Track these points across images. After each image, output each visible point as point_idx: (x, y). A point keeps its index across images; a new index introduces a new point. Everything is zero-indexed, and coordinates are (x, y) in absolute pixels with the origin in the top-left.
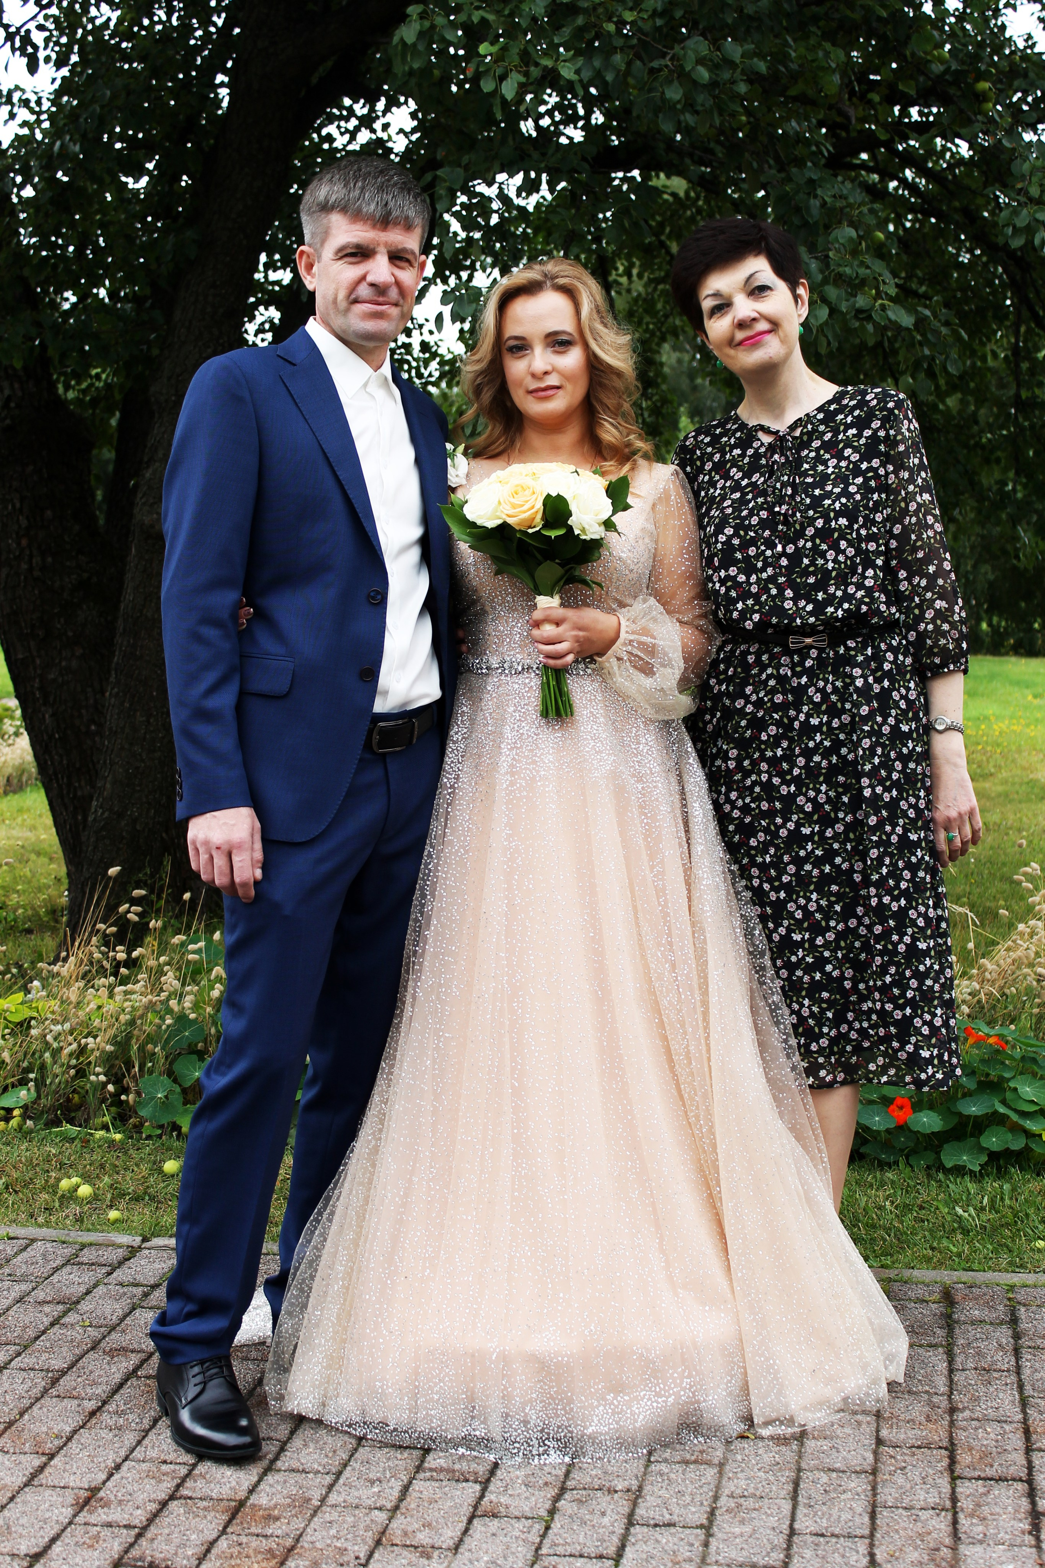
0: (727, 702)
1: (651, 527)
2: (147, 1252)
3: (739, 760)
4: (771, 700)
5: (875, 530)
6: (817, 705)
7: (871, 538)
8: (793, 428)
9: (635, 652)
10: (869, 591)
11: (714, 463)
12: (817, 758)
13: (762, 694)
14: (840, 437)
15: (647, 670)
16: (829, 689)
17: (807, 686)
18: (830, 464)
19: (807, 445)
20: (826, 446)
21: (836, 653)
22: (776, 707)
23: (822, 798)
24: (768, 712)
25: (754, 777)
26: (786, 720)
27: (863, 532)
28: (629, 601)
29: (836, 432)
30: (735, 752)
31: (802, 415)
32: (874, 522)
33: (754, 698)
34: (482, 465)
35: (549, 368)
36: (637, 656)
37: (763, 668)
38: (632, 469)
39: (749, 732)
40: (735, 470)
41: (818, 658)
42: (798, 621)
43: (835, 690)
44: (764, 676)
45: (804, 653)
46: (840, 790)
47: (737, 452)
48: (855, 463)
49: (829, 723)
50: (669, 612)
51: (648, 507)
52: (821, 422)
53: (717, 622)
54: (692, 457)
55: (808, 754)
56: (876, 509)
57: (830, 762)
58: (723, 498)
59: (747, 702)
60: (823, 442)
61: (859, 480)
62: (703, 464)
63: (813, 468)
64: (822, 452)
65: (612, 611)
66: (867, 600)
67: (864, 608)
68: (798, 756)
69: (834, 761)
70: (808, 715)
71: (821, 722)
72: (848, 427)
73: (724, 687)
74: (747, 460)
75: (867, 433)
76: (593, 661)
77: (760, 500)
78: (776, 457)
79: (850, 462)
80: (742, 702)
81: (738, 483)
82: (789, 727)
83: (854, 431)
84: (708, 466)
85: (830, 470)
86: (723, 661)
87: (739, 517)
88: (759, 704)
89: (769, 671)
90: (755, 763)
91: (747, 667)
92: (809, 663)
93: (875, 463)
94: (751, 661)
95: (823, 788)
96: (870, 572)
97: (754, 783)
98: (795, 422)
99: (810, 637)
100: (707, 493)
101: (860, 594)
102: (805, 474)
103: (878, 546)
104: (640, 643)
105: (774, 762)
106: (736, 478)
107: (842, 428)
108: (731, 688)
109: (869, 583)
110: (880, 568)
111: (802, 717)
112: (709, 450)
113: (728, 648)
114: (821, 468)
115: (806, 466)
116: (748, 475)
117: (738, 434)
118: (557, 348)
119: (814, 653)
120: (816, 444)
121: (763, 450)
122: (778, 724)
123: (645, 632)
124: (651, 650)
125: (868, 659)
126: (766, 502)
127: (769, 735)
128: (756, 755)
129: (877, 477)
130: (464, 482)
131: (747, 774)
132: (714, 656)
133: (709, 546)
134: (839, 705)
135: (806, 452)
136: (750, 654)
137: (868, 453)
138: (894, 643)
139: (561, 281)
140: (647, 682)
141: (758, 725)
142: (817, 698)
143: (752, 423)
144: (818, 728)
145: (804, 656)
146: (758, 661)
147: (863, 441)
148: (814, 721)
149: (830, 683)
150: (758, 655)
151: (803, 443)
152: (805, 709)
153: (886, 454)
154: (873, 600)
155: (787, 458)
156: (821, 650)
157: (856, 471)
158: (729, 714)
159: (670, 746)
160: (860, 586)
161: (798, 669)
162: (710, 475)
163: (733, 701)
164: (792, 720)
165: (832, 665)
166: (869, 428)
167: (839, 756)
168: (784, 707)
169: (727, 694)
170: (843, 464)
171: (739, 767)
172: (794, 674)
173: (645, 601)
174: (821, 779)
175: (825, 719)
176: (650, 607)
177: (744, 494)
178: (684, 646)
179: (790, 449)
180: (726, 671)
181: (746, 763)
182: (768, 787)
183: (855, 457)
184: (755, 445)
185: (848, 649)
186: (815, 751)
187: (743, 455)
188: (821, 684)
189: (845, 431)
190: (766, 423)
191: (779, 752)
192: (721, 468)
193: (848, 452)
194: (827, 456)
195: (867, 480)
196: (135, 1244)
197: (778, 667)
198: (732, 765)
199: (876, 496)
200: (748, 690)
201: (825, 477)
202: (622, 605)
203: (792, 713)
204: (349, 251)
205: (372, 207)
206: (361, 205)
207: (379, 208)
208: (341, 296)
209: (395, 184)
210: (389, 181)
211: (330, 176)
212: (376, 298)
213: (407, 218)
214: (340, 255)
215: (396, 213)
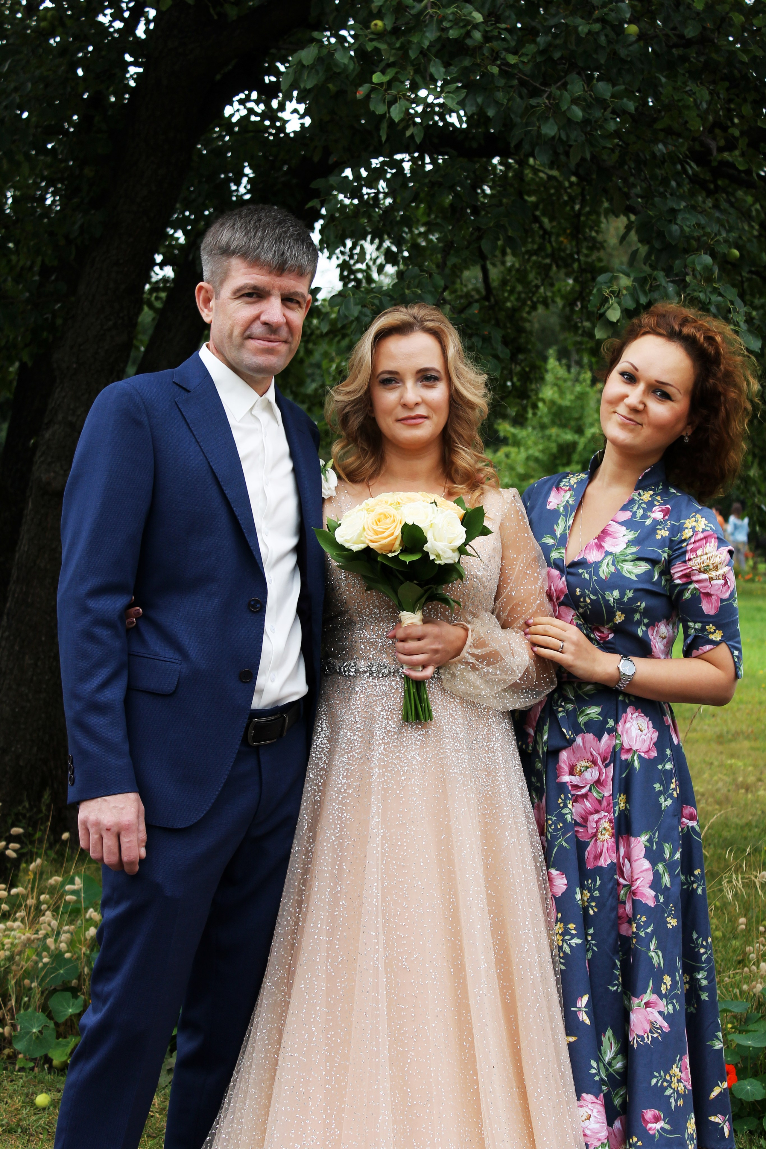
35: (419, 400)
118: (426, 383)
139: (430, 324)
204: (247, 291)
205: (270, 255)
206: (259, 253)
207: (276, 257)
208: (237, 332)
209: (291, 236)
210: (285, 232)
211: (231, 222)
212: (268, 336)
213: (300, 267)
214: (238, 294)
215: (291, 262)
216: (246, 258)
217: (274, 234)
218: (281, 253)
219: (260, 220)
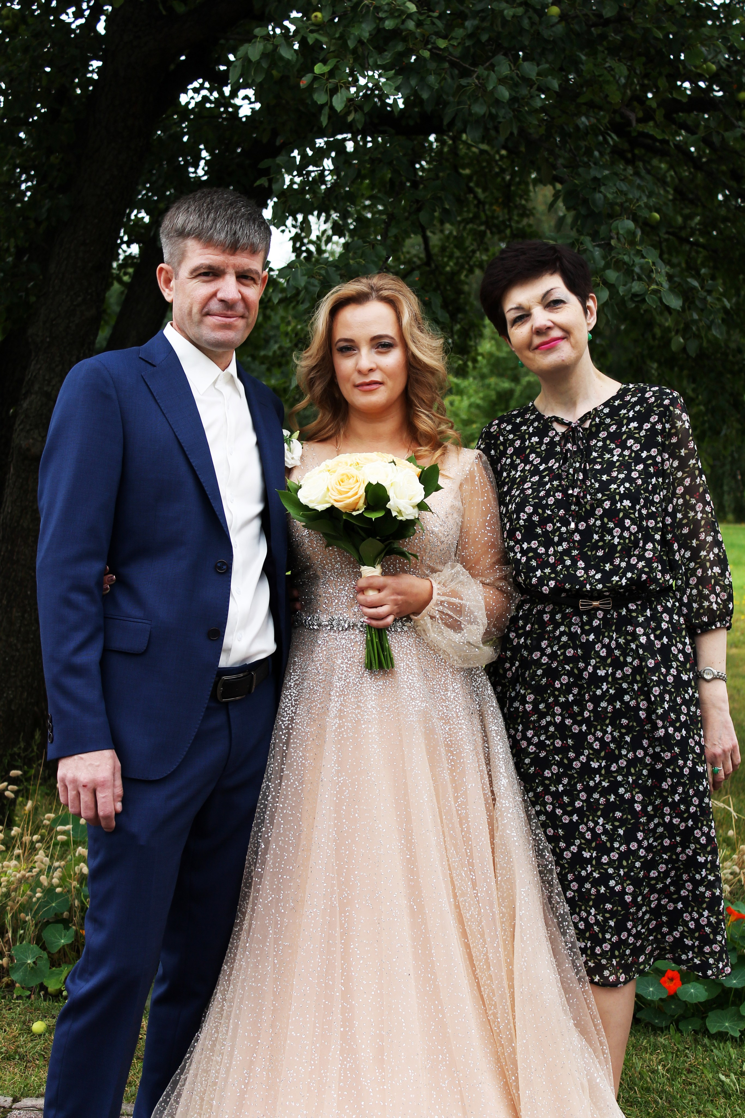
0: (525, 654)
1: (458, 504)
2: (16, 1112)
3: (535, 704)
4: (564, 654)
5: (654, 509)
6: (603, 659)
7: (651, 516)
8: (583, 419)
9: (446, 611)
10: (649, 562)
11: (515, 448)
12: (604, 704)
13: (555, 648)
14: (624, 429)
15: (456, 626)
16: (613, 644)
17: (594, 643)
18: (615, 452)
19: (595, 435)
20: (611, 437)
21: (619, 614)
22: (568, 660)
23: (608, 738)
24: (561, 663)
25: (548, 719)
26: (576, 671)
27: (644, 512)
28: (439, 567)
29: (620, 425)
30: (532, 697)
31: (590, 409)
32: (653, 503)
33: (549, 651)
34: (315, 448)
35: (373, 366)
36: (447, 614)
37: (557, 626)
38: (443, 454)
39: (545, 680)
40: (534, 455)
41: (604, 619)
42: (588, 587)
43: (618, 646)
44: (557, 633)
45: (591, 614)
46: (624, 731)
47: (535, 439)
48: (636, 452)
49: (613, 674)
50: (473, 576)
51: (456, 487)
52: (607, 415)
53: (517, 586)
54: (496, 442)
55: (596, 700)
56: (654, 492)
57: (614, 707)
58: (524, 480)
59: (543, 654)
60: (609, 433)
61: (640, 467)
62: (506, 449)
63: (601, 456)
64: (608, 442)
65: (425, 576)
66: (646, 570)
67: (644, 577)
68: (587, 701)
69: (618, 707)
70: (596, 668)
71: (607, 673)
72: (630, 420)
73: (522, 640)
74: (544, 447)
75: (647, 426)
76: (409, 619)
77: (556, 483)
78: (569, 445)
79: (632, 451)
80: (538, 654)
81: (536, 467)
82: (580, 677)
83: (635, 424)
84: (510, 451)
85: (615, 458)
86: (521, 618)
87: (537, 497)
88: (553, 656)
89: (562, 629)
90: (549, 706)
91: (543, 625)
92: (596, 623)
93: (654, 452)
94: (546, 619)
95: (609, 729)
96: (650, 546)
97: (549, 724)
98: (585, 415)
99: (597, 600)
100: (508, 475)
101: (641, 564)
102: (594, 461)
103: (657, 523)
104: (449, 603)
105: (566, 706)
106: (535, 463)
107: (625, 421)
108: (529, 642)
109: (649, 555)
110: (658, 542)
111: (590, 669)
112: (511, 436)
113: (526, 607)
114: (607, 456)
115: (595, 454)
116: (545, 460)
117: (536, 424)
118: (380, 350)
119: (600, 614)
120: (603, 435)
121: (557, 439)
122: (569, 674)
123: (454, 594)
124: (459, 609)
125: (647, 620)
126: (560, 485)
127: (561, 684)
128: (551, 700)
129: (655, 464)
130: (298, 463)
131: (542, 715)
132: (513, 613)
133: (511, 520)
134: (622, 659)
135: (594, 442)
136: (546, 613)
137: (648, 443)
138: (669, 605)
139: (385, 293)
140: (457, 637)
141: (553, 674)
142: (603, 653)
143: (548, 414)
144: (604, 679)
145: (592, 616)
146: (552, 620)
147: (642, 433)
148: (601, 673)
149: (614, 640)
150: (553, 614)
151: (592, 434)
152: (593, 662)
153: (663, 444)
154: (652, 570)
155: (578, 447)
156: (606, 612)
157: (638, 460)
158: (527, 664)
159: (474, 693)
160: (641, 558)
161: (587, 627)
162: (512, 459)
163: (531, 653)
164: (581, 671)
165: (616, 624)
166: (649, 422)
167: (622, 702)
168: (574, 660)
169: (525, 646)
170: (626, 453)
171: (536, 709)
172: (584, 631)
173: (453, 567)
174: (607, 722)
175: (610, 671)
176: (458, 572)
177: (542, 478)
178: (487, 604)
179: (581, 439)
180: (524, 627)
181: (542, 706)
182: (561, 727)
183: (637, 447)
184: (550, 434)
185: (629, 611)
186: (602, 698)
187: (540, 443)
188: (606, 640)
189: (628, 424)
190: (560, 415)
191: (571, 698)
192: (520, 452)
193: (630, 442)
194: (613, 446)
195: (647, 467)
196: (7, 1105)
197: (570, 625)
198: (529, 707)
199: (654, 481)
200: (544, 644)
201: (611, 464)
202: (434, 571)
203: (581, 665)
204: (203, 271)
205: (223, 235)
206: (213, 234)
207: (229, 236)
208: (195, 309)
209: (243, 216)
210: (237, 212)
211: (186, 206)
212: (225, 312)
213: (252, 245)
214: (195, 274)
215: (243, 241)
216: (201, 239)
217: (225, 215)
218: (233, 232)
219: (213, 203)
